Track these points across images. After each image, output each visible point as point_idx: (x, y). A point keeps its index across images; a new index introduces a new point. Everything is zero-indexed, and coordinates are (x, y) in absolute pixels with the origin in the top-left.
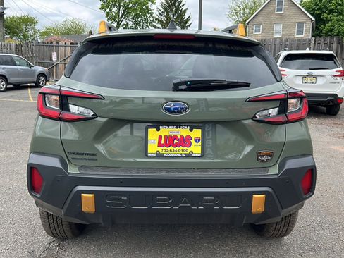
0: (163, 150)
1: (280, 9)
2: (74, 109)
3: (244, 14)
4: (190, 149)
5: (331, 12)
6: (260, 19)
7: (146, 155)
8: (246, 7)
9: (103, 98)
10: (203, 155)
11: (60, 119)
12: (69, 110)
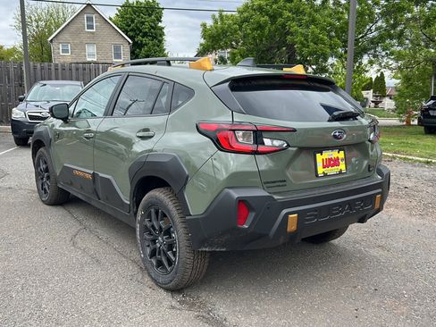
0: (326, 170)
1: (90, 27)
2: (267, 142)
3: (37, 27)
4: (340, 168)
5: (145, 35)
6: (66, 36)
7: (317, 176)
8: (40, 19)
9: (294, 130)
10: (347, 171)
11: (255, 153)
12: (264, 144)
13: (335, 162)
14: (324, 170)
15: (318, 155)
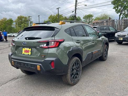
7: (22, 54)
9: (15, 41)
10: (31, 55)
13: (28, 51)
14: (24, 53)
15: (23, 49)
